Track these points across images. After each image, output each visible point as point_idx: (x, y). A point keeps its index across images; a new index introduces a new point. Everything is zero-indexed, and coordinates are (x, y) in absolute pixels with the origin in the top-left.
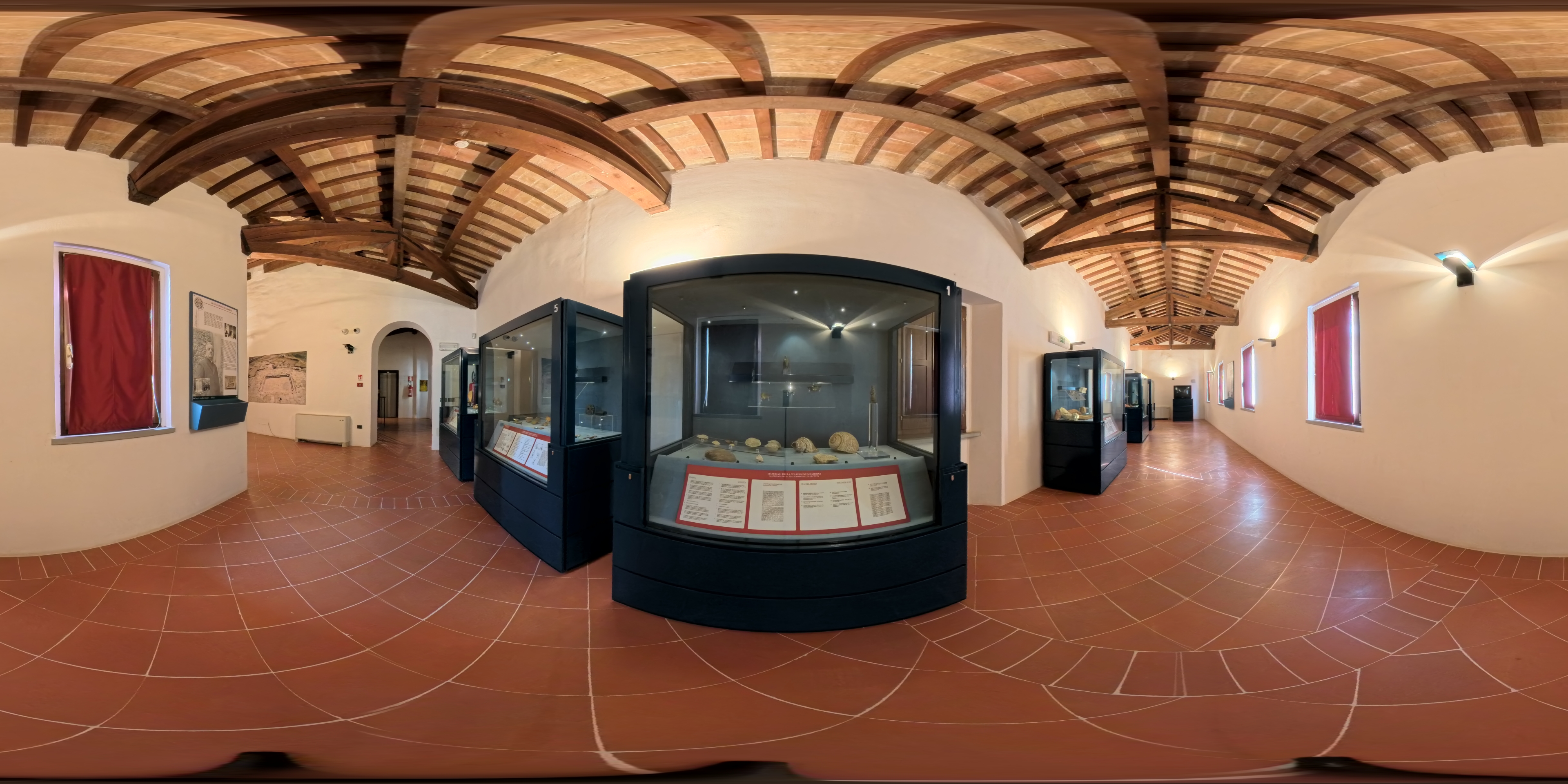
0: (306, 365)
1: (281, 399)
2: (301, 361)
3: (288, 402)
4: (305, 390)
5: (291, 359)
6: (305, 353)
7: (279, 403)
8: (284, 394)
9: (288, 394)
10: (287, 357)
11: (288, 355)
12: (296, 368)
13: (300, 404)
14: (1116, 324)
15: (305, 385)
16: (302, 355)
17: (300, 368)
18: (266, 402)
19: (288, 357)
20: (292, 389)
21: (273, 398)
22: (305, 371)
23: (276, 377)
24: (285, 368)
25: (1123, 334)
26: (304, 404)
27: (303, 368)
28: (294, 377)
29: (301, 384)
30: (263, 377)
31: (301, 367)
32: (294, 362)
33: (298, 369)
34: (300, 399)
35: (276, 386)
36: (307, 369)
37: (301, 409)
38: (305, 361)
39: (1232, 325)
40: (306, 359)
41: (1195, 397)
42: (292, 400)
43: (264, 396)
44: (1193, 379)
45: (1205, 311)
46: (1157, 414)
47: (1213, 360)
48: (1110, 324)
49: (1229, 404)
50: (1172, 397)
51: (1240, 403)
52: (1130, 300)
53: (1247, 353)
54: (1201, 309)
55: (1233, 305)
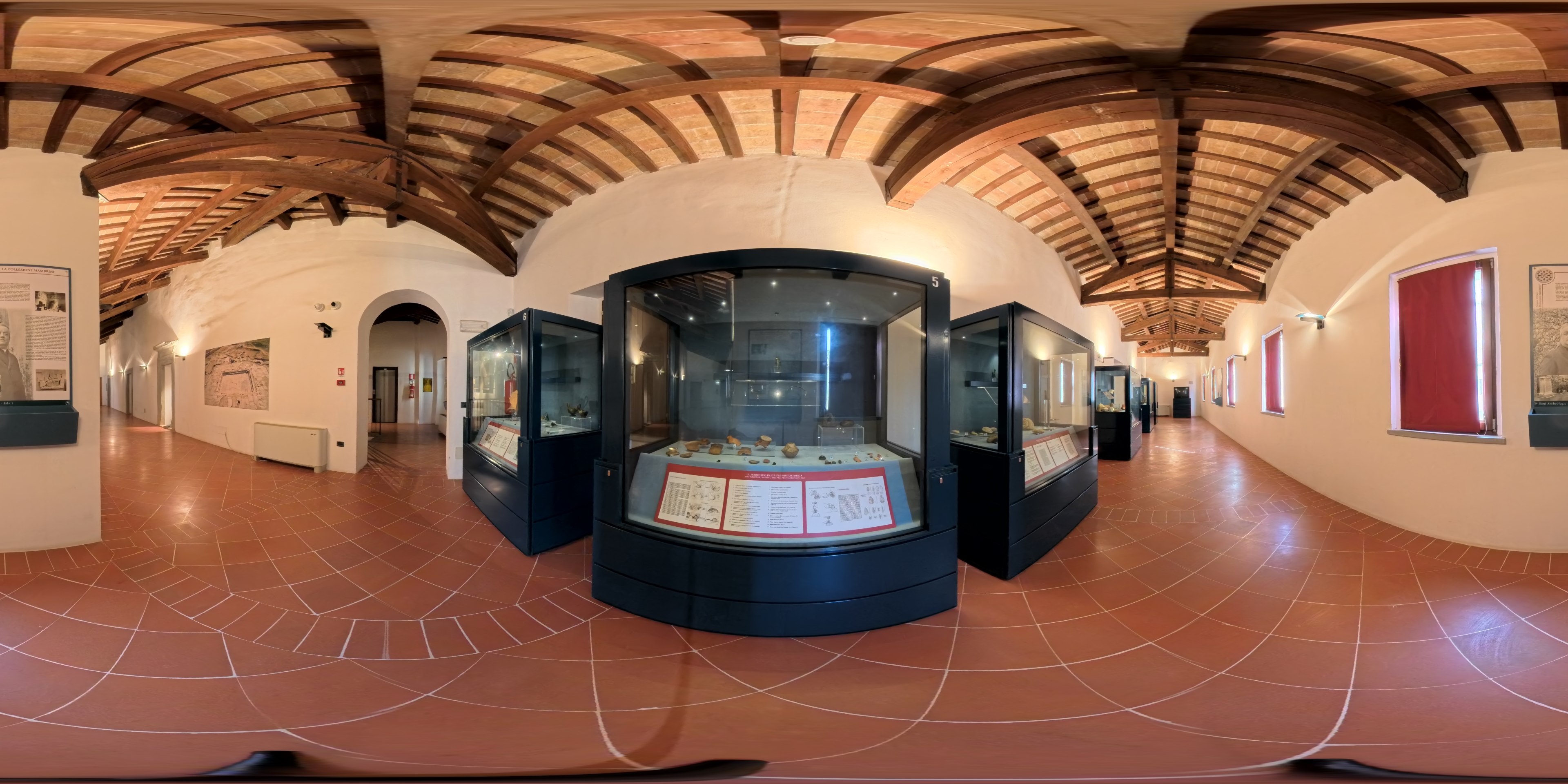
0: (269, 356)
1: (239, 402)
2: (263, 351)
3: (247, 407)
4: (267, 391)
5: (251, 350)
6: (268, 340)
7: (237, 407)
8: (244, 396)
10: (246, 347)
11: (248, 345)
12: (255, 363)
13: (261, 409)
14: (1128, 339)
15: (268, 384)
16: (263, 343)
17: (260, 363)
19: (248, 347)
20: (252, 388)
23: (234, 373)
24: (245, 362)
26: (267, 409)
27: (266, 360)
28: (255, 373)
29: (262, 384)
30: (220, 374)
31: (262, 362)
32: (255, 352)
33: (258, 366)
34: (261, 402)
35: (234, 385)
36: (270, 362)
37: (262, 416)
38: (269, 351)
39: (1218, 339)
40: (270, 348)
41: (1192, 396)
42: (252, 404)
44: (1191, 381)
45: (1199, 328)
46: (1160, 412)
47: (1208, 366)
48: (1124, 339)
49: (1219, 402)
50: (1173, 397)
51: (1226, 400)
52: (1141, 320)
53: (1230, 362)
54: (1195, 327)
55: (1221, 324)
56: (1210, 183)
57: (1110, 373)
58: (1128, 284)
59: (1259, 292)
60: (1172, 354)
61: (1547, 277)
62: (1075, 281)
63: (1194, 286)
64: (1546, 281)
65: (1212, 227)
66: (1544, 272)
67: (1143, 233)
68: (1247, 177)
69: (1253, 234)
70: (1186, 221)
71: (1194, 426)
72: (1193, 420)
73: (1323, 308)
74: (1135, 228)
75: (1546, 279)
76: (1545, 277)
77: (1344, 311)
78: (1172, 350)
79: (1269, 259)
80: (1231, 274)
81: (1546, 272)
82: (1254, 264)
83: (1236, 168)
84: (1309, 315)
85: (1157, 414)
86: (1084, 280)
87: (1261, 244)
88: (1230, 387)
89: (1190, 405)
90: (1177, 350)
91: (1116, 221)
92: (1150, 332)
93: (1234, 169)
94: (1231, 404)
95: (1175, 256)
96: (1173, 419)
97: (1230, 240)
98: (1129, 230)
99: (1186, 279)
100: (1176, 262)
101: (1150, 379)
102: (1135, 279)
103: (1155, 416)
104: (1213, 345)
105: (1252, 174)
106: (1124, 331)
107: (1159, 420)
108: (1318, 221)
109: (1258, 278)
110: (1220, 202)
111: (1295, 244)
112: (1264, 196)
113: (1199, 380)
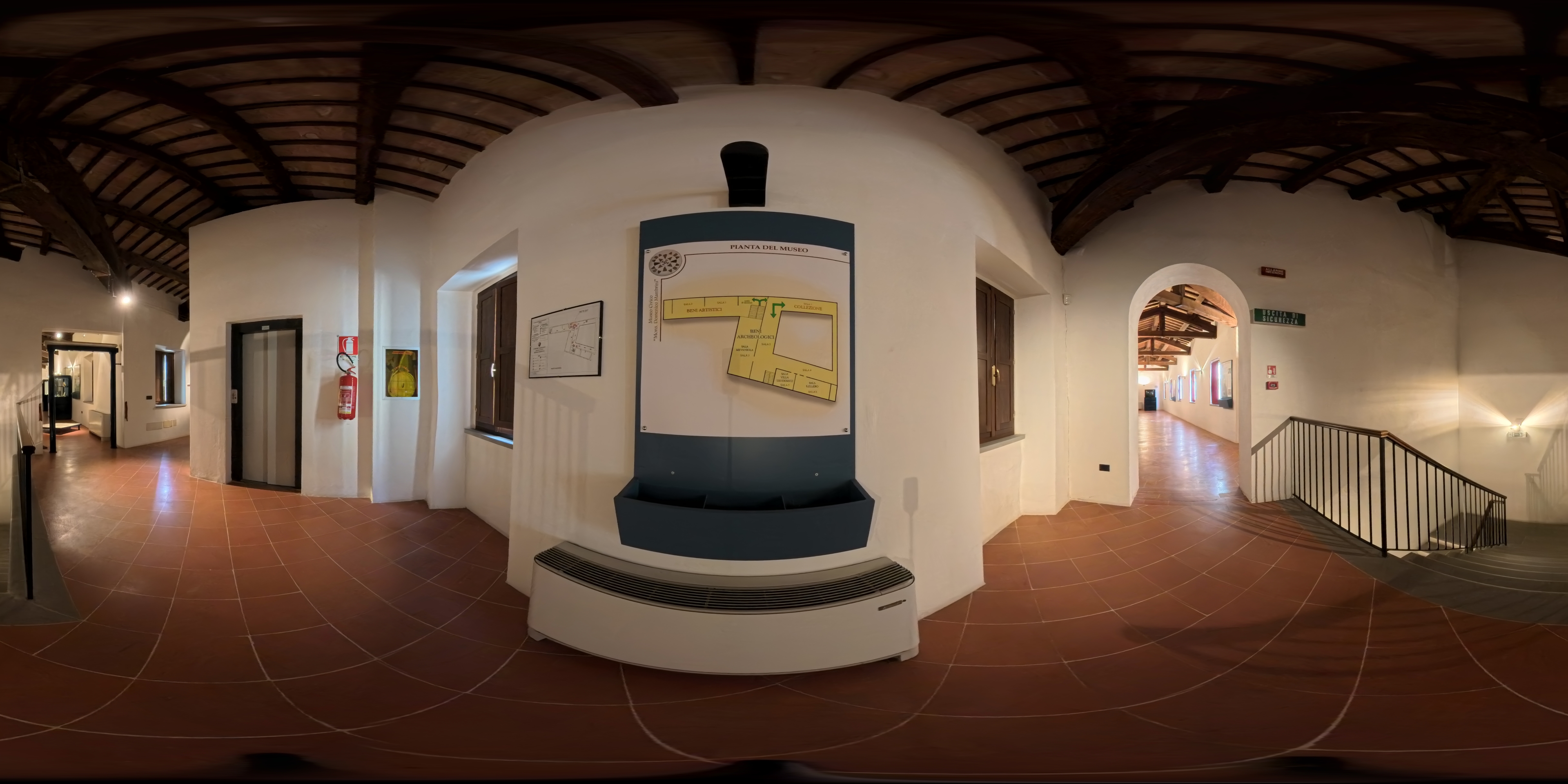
41: (1157, 396)
44: (1158, 386)
47: (1167, 376)
50: (1145, 396)
60: (1145, 369)
71: (1158, 415)
72: (1157, 412)
78: (1145, 366)
89: (1156, 403)
90: (1148, 366)
96: (1144, 411)
113: (1162, 384)
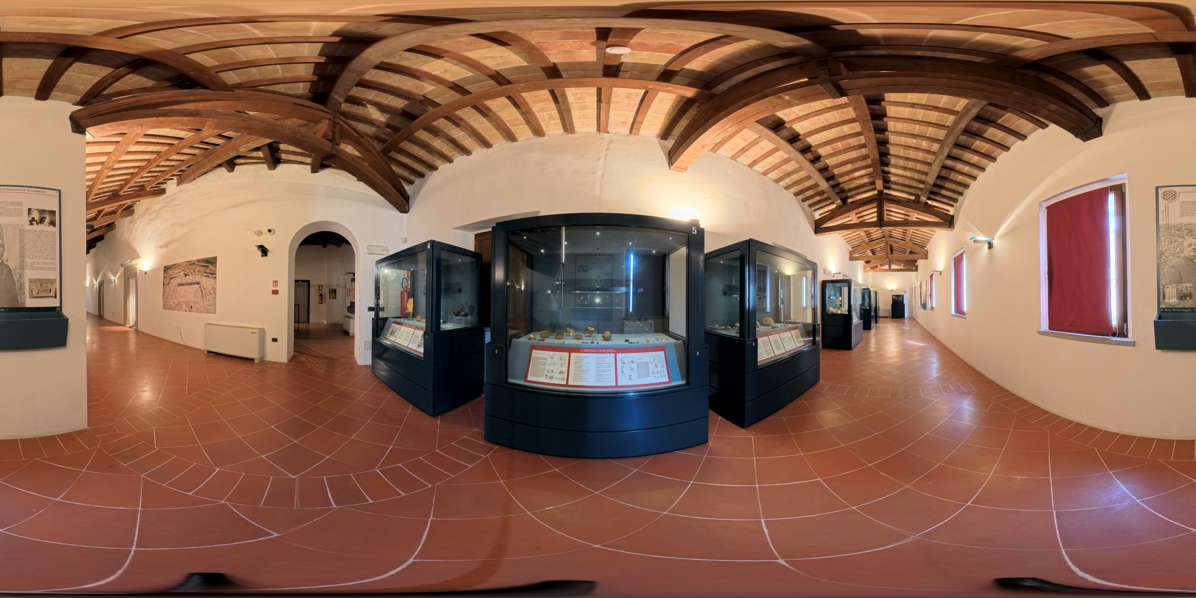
0: (216, 271)
1: (191, 307)
2: (211, 267)
3: (198, 311)
4: (215, 298)
5: (202, 266)
6: (215, 258)
7: (190, 311)
8: (196, 303)
9: (198, 302)
10: (197, 264)
11: (199, 262)
12: (206, 274)
13: (210, 313)
14: (856, 259)
15: (215, 293)
16: (212, 261)
17: (210, 275)
18: (178, 310)
19: (199, 264)
20: (203, 297)
21: (184, 306)
22: (216, 277)
23: (187, 284)
24: (196, 275)
25: (860, 264)
26: (215, 313)
27: (213, 274)
28: (204, 284)
29: (212, 292)
30: (176, 285)
31: (212, 274)
32: (204, 268)
33: (209, 276)
34: (210, 308)
35: (188, 293)
36: (218, 276)
37: (211, 318)
38: (216, 267)
39: (924, 259)
40: (216, 264)
41: (906, 302)
42: (202, 309)
43: (177, 304)
44: (905, 290)
45: (909, 251)
46: (881, 313)
47: (916, 279)
48: (852, 259)
49: (924, 306)
50: (891, 302)
51: (929, 306)
52: (864, 244)
53: (931, 276)
54: (906, 249)
55: (925, 247)
56: (903, 140)
57: (838, 285)
58: (851, 218)
59: (949, 222)
60: (890, 270)
61: (1172, 197)
62: (809, 217)
63: (902, 218)
64: (1171, 200)
65: (910, 174)
66: (1169, 192)
67: (859, 180)
68: (928, 134)
69: (939, 177)
70: (890, 169)
71: (907, 325)
72: (906, 320)
73: (991, 231)
74: (852, 176)
75: (1171, 198)
76: (1170, 196)
77: (1008, 234)
78: (890, 267)
79: (955, 196)
80: (927, 209)
81: (1171, 192)
82: (944, 200)
83: (918, 127)
84: (981, 238)
85: (878, 316)
86: (817, 215)
87: (948, 185)
88: (931, 295)
89: (904, 309)
90: (894, 267)
91: (836, 171)
92: (872, 253)
93: (917, 128)
94: (932, 308)
95: (884, 196)
96: (891, 319)
97: (923, 182)
98: (847, 178)
99: (895, 213)
100: (885, 200)
101: (871, 289)
102: (856, 214)
103: (877, 317)
104: (920, 263)
105: (931, 131)
106: (851, 253)
107: (880, 320)
108: (988, 165)
109: (949, 211)
110: (912, 154)
111: (973, 184)
112: (941, 148)
113: (911, 289)
